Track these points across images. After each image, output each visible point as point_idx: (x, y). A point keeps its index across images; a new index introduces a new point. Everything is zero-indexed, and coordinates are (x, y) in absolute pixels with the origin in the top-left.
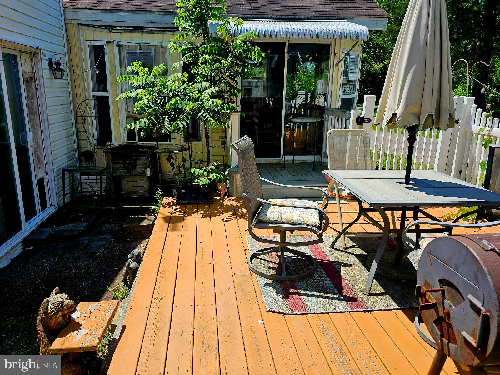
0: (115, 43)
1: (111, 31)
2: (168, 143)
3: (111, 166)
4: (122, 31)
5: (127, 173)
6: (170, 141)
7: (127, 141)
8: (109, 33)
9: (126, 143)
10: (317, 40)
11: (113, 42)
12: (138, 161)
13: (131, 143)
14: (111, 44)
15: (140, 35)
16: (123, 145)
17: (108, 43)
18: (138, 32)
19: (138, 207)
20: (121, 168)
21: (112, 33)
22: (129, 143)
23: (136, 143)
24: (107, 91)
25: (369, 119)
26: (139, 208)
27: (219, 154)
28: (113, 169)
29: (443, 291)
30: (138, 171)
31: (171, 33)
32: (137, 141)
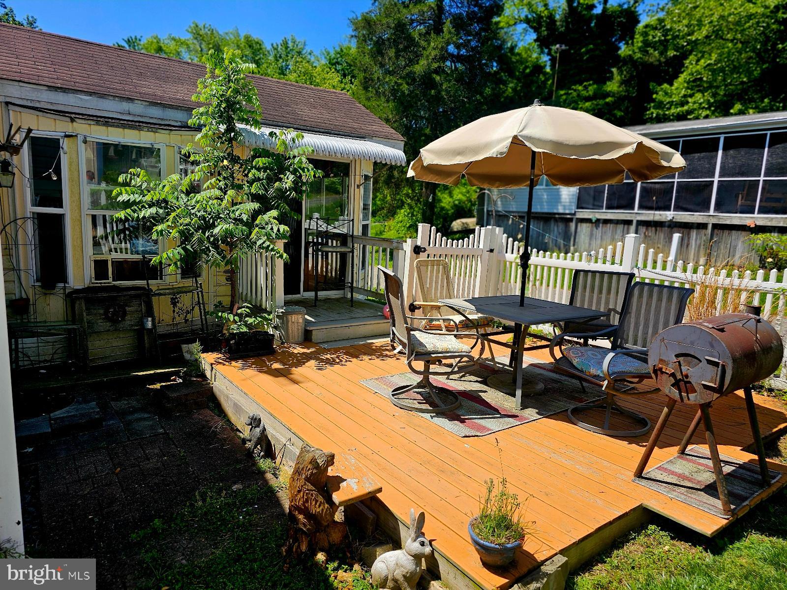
0: (80, 138)
1: (74, 121)
2: (159, 281)
3: (85, 319)
4: (92, 123)
5: (110, 327)
6: (161, 279)
7: (93, 281)
8: (70, 123)
9: (92, 283)
10: (342, 158)
11: (76, 136)
12: (127, 309)
13: (101, 283)
14: (71, 139)
15: (121, 130)
16: (89, 288)
17: (67, 136)
18: (117, 127)
19: (152, 372)
20: (101, 321)
21: (74, 124)
22: (97, 283)
23: (109, 283)
24: (62, 207)
25: (424, 248)
26: (155, 373)
27: (224, 294)
28: (88, 323)
29: (679, 362)
30: (128, 323)
31: (168, 132)
32: (111, 280)
